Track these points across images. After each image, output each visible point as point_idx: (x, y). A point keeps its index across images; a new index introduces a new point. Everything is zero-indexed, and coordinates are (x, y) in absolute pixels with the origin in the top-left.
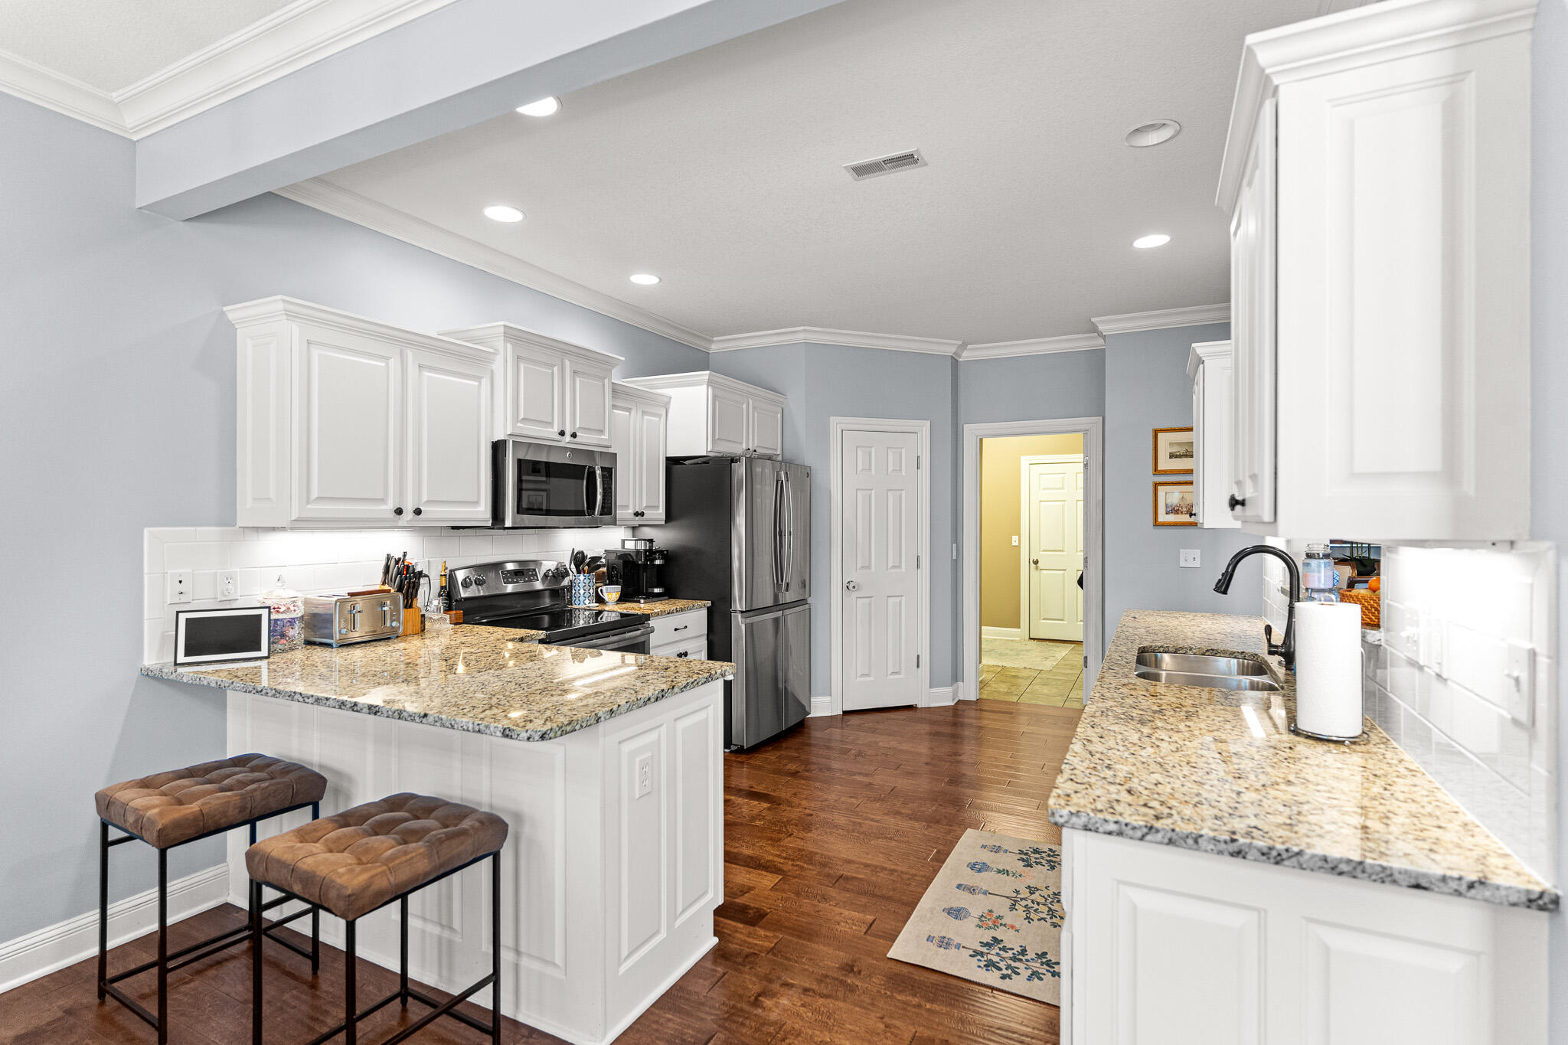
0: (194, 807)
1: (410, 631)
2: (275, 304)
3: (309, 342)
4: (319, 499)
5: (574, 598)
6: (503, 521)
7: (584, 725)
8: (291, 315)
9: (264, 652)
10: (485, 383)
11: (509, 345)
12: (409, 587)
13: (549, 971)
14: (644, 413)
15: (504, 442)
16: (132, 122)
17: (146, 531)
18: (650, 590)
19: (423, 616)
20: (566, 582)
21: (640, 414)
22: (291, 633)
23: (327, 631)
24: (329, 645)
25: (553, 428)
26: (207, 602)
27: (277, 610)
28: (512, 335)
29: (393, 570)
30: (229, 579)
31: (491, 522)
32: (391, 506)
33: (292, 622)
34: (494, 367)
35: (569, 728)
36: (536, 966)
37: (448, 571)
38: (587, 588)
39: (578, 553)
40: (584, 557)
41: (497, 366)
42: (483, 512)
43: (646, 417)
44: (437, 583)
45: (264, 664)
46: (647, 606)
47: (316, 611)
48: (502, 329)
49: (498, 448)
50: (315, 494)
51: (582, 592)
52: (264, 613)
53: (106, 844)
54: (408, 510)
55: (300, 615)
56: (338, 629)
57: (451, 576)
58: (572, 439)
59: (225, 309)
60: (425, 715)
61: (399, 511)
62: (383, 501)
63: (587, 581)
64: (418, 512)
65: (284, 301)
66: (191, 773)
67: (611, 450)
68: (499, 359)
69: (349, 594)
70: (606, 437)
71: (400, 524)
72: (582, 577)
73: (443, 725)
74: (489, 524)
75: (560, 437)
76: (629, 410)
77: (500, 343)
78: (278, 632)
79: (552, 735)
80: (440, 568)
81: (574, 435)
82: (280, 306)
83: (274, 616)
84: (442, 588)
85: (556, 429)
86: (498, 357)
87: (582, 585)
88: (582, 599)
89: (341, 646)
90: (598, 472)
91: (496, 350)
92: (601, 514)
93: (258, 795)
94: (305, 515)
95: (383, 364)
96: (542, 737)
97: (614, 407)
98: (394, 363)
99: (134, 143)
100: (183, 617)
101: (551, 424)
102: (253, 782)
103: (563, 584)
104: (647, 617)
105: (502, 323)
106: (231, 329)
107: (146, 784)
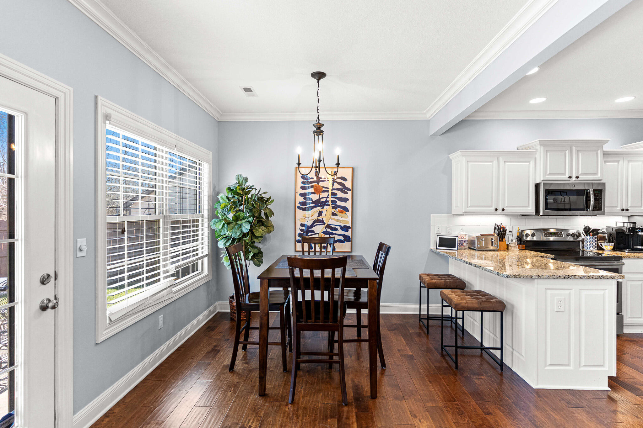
0: (435, 281)
1: (502, 249)
2: (458, 153)
3: (468, 161)
4: (471, 206)
5: (585, 246)
6: (539, 213)
7: (525, 277)
8: (463, 155)
9: (456, 249)
10: (532, 163)
11: (542, 147)
12: (501, 235)
13: (521, 357)
14: (628, 162)
15: (540, 183)
16: (428, 116)
17: (431, 215)
18: (635, 247)
19: (508, 245)
20: (580, 239)
21: (626, 162)
22: (464, 244)
23: (474, 245)
24: (475, 250)
25: (565, 175)
26: (445, 234)
27: (461, 237)
28: (542, 143)
29: (497, 229)
30: (450, 228)
31: (535, 213)
32: (494, 208)
33: (465, 241)
34: (536, 156)
35: (518, 277)
36: (518, 354)
37: (520, 231)
38: (591, 242)
39: (586, 227)
40: (589, 229)
41: (538, 156)
42: (531, 209)
43: (630, 163)
44: (515, 235)
45: (456, 252)
46: (629, 254)
47: (472, 239)
48: (538, 142)
49: (537, 186)
50: (469, 205)
51: (588, 244)
52: (457, 238)
53: (421, 287)
54: (500, 209)
55: (467, 240)
56: (477, 246)
57: (521, 232)
58: (576, 179)
59: (449, 156)
60: (481, 267)
61: (496, 210)
62: (491, 206)
63: (591, 239)
64: (503, 210)
65: (461, 152)
66: (437, 275)
67: (602, 182)
68: (538, 153)
69: (481, 235)
70: (599, 176)
71: (497, 214)
72: (588, 237)
73: (484, 270)
74: (534, 214)
75: (569, 179)
76: (618, 162)
77: (538, 147)
78: (461, 244)
79: (511, 277)
80: (517, 229)
81: (577, 177)
82: (460, 153)
83: (459, 239)
84: (518, 236)
85: (567, 176)
86: (538, 152)
87: (588, 241)
88: (588, 247)
89: (478, 250)
90: (592, 192)
91: (536, 150)
92: (593, 210)
93: (448, 283)
94: (466, 211)
95: (491, 163)
96: (507, 277)
97: (605, 161)
98: (495, 162)
99: (429, 120)
100: (438, 237)
101: (565, 174)
102: (449, 280)
103: (578, 240)
104: (621, 258)
105: (538, 140)
106: (451, 161)
107: (428, 275)
